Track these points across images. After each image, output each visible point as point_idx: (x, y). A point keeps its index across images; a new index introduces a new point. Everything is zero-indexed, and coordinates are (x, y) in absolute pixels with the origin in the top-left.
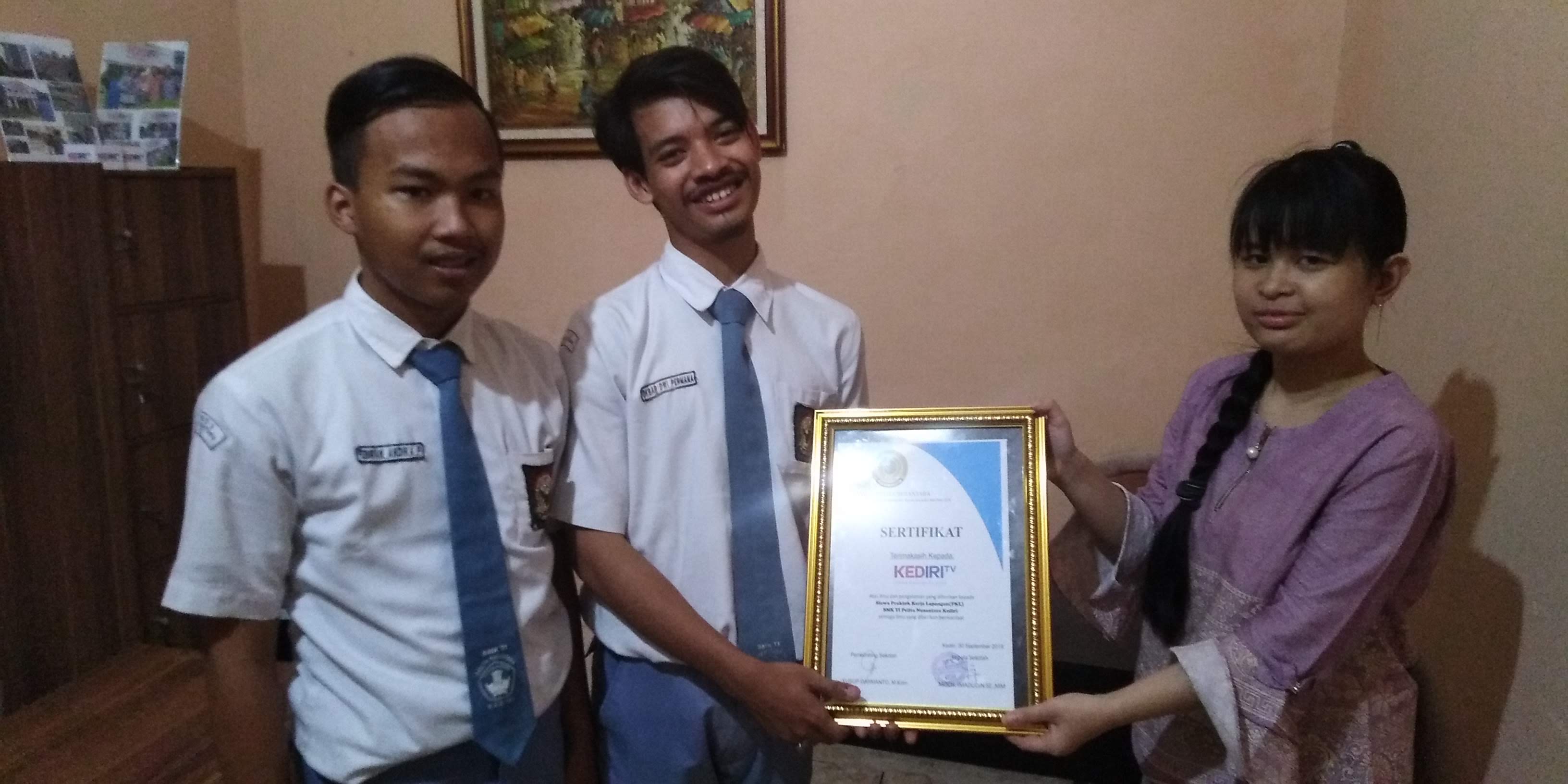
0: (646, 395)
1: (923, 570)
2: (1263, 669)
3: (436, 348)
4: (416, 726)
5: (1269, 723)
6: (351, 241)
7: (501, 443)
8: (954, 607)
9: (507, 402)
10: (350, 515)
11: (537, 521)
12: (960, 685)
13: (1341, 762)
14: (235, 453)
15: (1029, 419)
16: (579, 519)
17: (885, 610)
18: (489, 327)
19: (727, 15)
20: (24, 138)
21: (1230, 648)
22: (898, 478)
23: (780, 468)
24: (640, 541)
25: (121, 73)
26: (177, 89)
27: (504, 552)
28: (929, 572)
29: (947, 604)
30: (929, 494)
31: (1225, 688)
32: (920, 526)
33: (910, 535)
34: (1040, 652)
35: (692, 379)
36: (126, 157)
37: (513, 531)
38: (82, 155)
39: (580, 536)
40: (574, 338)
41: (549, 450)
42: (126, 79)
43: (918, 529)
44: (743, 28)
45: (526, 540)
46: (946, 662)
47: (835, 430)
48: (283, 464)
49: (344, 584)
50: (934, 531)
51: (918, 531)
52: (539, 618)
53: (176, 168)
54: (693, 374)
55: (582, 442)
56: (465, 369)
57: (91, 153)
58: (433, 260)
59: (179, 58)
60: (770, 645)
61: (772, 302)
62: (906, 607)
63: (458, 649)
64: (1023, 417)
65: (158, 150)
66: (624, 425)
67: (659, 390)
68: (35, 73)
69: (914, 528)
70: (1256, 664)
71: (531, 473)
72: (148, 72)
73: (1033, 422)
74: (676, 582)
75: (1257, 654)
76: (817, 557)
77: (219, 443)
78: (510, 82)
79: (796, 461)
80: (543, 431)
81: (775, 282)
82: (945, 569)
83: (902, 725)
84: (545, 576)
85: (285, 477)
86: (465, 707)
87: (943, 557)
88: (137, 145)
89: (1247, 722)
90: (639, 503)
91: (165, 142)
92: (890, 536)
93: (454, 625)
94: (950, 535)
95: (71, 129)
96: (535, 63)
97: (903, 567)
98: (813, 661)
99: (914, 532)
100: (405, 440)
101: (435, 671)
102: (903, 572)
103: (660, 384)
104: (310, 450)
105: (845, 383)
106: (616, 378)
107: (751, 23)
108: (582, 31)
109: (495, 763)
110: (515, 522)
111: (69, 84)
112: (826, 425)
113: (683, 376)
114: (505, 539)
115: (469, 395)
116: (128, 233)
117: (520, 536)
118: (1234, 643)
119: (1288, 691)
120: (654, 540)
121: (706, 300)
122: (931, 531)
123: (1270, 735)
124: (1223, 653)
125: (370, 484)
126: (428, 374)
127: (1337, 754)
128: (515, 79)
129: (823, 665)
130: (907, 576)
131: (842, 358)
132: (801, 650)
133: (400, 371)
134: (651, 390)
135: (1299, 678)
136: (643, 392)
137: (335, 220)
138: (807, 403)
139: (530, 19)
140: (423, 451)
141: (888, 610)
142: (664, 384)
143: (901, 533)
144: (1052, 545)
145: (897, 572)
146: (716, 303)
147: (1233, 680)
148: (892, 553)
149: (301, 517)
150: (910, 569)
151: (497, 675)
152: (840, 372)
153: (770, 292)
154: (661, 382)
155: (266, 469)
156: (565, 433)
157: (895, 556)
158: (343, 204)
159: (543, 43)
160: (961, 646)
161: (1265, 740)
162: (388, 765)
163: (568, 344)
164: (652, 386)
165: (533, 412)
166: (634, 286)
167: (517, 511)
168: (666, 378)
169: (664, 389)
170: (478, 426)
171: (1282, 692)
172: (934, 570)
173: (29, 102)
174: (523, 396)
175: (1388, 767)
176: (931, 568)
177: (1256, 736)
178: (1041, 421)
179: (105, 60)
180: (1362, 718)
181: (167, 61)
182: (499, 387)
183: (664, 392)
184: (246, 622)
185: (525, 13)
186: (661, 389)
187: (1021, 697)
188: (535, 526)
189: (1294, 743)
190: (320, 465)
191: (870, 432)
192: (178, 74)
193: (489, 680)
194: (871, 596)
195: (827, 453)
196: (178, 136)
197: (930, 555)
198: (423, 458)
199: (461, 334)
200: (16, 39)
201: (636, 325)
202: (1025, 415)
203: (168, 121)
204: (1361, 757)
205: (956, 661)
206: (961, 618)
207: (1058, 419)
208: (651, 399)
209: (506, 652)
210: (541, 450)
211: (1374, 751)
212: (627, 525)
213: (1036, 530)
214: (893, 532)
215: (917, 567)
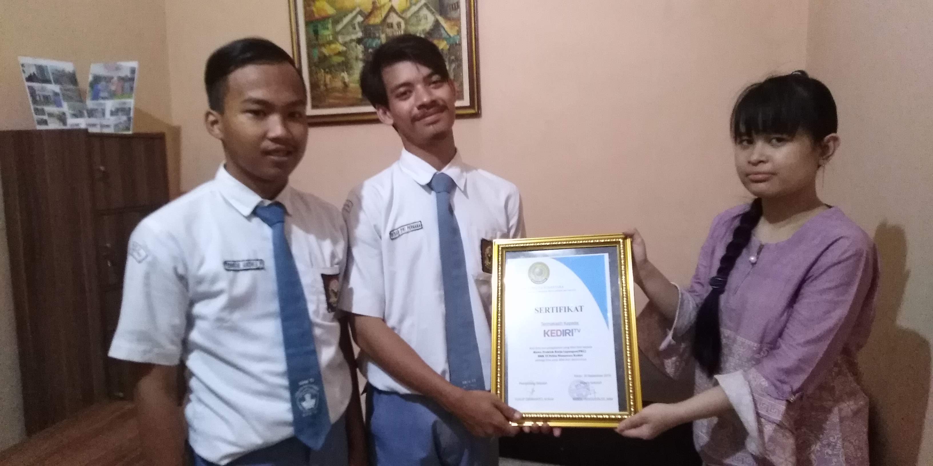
0: (393, 236)
1: (561, 332)
2: (773, 388)
3: (270, 205)
4: (260, 428)
5: (777, 420)
6: (220, 143)
7: (308, 260)
8: (580, 353)
9: (312, 238)
10: (221, 301)
11: (330, 307)
12: (586, 399)
13: (823, 446)
14: (153, 264)
15: (621, 241)
16: (355, 310)
17: (539, 356)
18: (301, 197)
19: (445, 39)
20: (45, 117)
21: (751, 377)
22: (544, 278)
23: (473, 276)
24: (391, 322)
25: (100, 81)
26: (132, 89)
27: (311, 325)
28: (565, 333)
29: (576, 352)
30: (563, 287)
31: (747, 400)
32: (558, 306)
33: (553, 312)
34: (633, 377)
35: (419, 226)
36: (102, 126)
37: (316, 312)
38: (77, 125)
39: (358, 320)
40: (350, 204)
41: (337, 266)
42: (103, 83)
43: (557, 308)
44: (454, 45)
45: (324, 318)
46: (577, 386)
47: (506, 252)
48: (181, 271)
49: (218, 343)
50: (567, 308)
51: (557, 309)
52: (331, 365)
53: (130, 132)
54: (420, 223)
55: (357, 265)
56: (288, 219)
57: (82, 123)
58: (267, 153)
59: (133, 71)
60: (470, 382)
61: (466, 180)
62: (551, 354)
63: (285, 382)
64: (617, 240)
65: (121, 123)
66: (381, 254)
67: (400, 233)
68: (52, 81)
69: (554, 307)
70: (767, 385)
71: (327, 279)
72: (115, 79)
73: (624, 242)
74: (413, 345)
75: (767, 379)
76: (497, 327)
77: (143, 259)
78: (322, 82)
79: (483, 272)
80: (333, 256)
81: (466, 168)
82: (574, 331)
83: (551, 424)
84: (335, 339)
85: (182, 279)
86: (289, 417)
87: (573, 323)
88: (109, 119)
89: (763, 420)
90: (391, 300)
91: (124, 118)
92: (541, 312)
93: (281, 366)
94: (576, 311)
95: (70, 111)
96: (336, 71)
97: (549, 330)
98: (497, 388)
99: (555, 310)
100: (252, 257)
101: (270, 395)
102: (549, 333)
103: (401, 229)
104: (197, 262)
105: (512, 226)
106: (375, 226)
107: (459, 43)
108: (362, 52)
109: (307, 451)
110: (318, 307)
111: (71, 87)
112: (500, 249)
113: (414, 224)
114: (312, 316)
115: (290, 232)
116: (102, 168)
117: (321, 316)
118: (753, 373)
119: (787, 401)
120: (401, 320)
121: (427, 179)
122: (565, 308)
123: (777, 428)
124: (746, 378)
125: (232, 283)
126: (265, 220)
127: (821, 442)
128: (325, 81)
129: (503, 390)
130: (552, 336)
131: (509, 213)
132: (489, 383)
133: (249, 218)
134: (396, 233)
135: (794, 393)
136: (391, 234)
137: (210, 131)
138: (488, 238)
139: (333, 46)
140: (264, 264)
141: (541, 356)
142: (403, 229)
143: (547, 310)
144: (638, 320)
145: (545, 333)
146: (433, 181)
147: (753, 395)
148: (542, 323)
149: (192, 304)
150: (553, 332)
151: (308, 397)
152: (508, 221)
153: (465, 174)
154: (402, 228)
155: (170, 272)
156: (345, 257)
157: (544, 324)
158: (214, 123)
159: (340, 59)
160: (585, 376)
161: (775, 430)
162: (244, 452)
163: (347, 208)
164: (397, 230)
165: (327, 246)
166: (385, 175)
167: (319, 301)
168: (404, 226)
169: (403, 232)
170: (295, 250)
171: (783, 402)
172: (567, 331)
173: (49, 97)
174: (321, 236)
175: (852, 448)
176: (566, 330)
177: (769, 429)
178: (628, 241)
179: (91, 74)
180: (834, 418)
181: (125, 73)
182: (307, 230)
183: (404, 233)
184: (159, 366)
185: (330, 43)
186: (402, 232)
187: (622, 406)
188: (330, 310)
189: (793, 433)
190: (203, 271)
191: (526, 252)
192: (132, 79)
193: (303, 399)
194: (530, 348)
195: (502, 265)
196: (132, 114)
197: (565, 323)
198: (262, 269)
199: (284, 197)
200: (42, 62)
201: (386, 195)
202: (619, 238)
203: (127, 106)
204: (836, 443)
205: (582, 385)
206: (585, 360)
207: (638, 240)
208: (396, 238)
209: (312, 383)
210: (332, 265)
211: (844, 439)
212: (384, 313)
213: (627, 306)
214: (542, 310)
215: (557, 330)
